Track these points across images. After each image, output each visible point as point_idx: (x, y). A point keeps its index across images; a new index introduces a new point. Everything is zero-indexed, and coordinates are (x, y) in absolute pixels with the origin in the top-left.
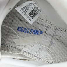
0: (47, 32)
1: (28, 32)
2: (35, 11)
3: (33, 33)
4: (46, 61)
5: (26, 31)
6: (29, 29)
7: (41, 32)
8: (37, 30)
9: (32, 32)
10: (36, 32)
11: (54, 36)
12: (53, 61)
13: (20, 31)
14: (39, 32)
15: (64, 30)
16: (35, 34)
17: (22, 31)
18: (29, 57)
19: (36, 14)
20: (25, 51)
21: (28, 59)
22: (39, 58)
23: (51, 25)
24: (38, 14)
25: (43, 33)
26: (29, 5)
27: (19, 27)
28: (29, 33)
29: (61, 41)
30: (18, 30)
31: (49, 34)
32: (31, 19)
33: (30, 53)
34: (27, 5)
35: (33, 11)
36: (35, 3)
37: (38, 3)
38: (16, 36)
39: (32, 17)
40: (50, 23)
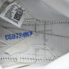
0: (37, 30)
1: (17, 37)
2: (20, 12)
3: (23, 37)
4: (47, 60)
5: (15, 37)
6: (17, 34)
7: (31, 33)
8: (26, 32)
9: (22, 35)
10: (26, 35)
11: (45, 32)
12: (54, 57)
13: (9, 39)
14: (29, 34)
15: (54, 23)
16: (25, 37)
17: (11, 39)
18: (28, 62)
19: (21, 15)
20: (22, 57)
21: (28, 64)
22: (38, 59)
23: (38, 22)
24: (23, 14)
25: (33, 33)
26: (12, 8)
27: (6, 36)
28: (19, 38)
29: (54, 34)
30: (6, 38)
31: (40, 32)
32: (18, 21)
33: (28, 58)
34: (10, 8)
35: (17, 13)
36: (18, 4)
37: (21, 3)
38: (6, 46)
39: (18, 20)
40: (37, 20)
